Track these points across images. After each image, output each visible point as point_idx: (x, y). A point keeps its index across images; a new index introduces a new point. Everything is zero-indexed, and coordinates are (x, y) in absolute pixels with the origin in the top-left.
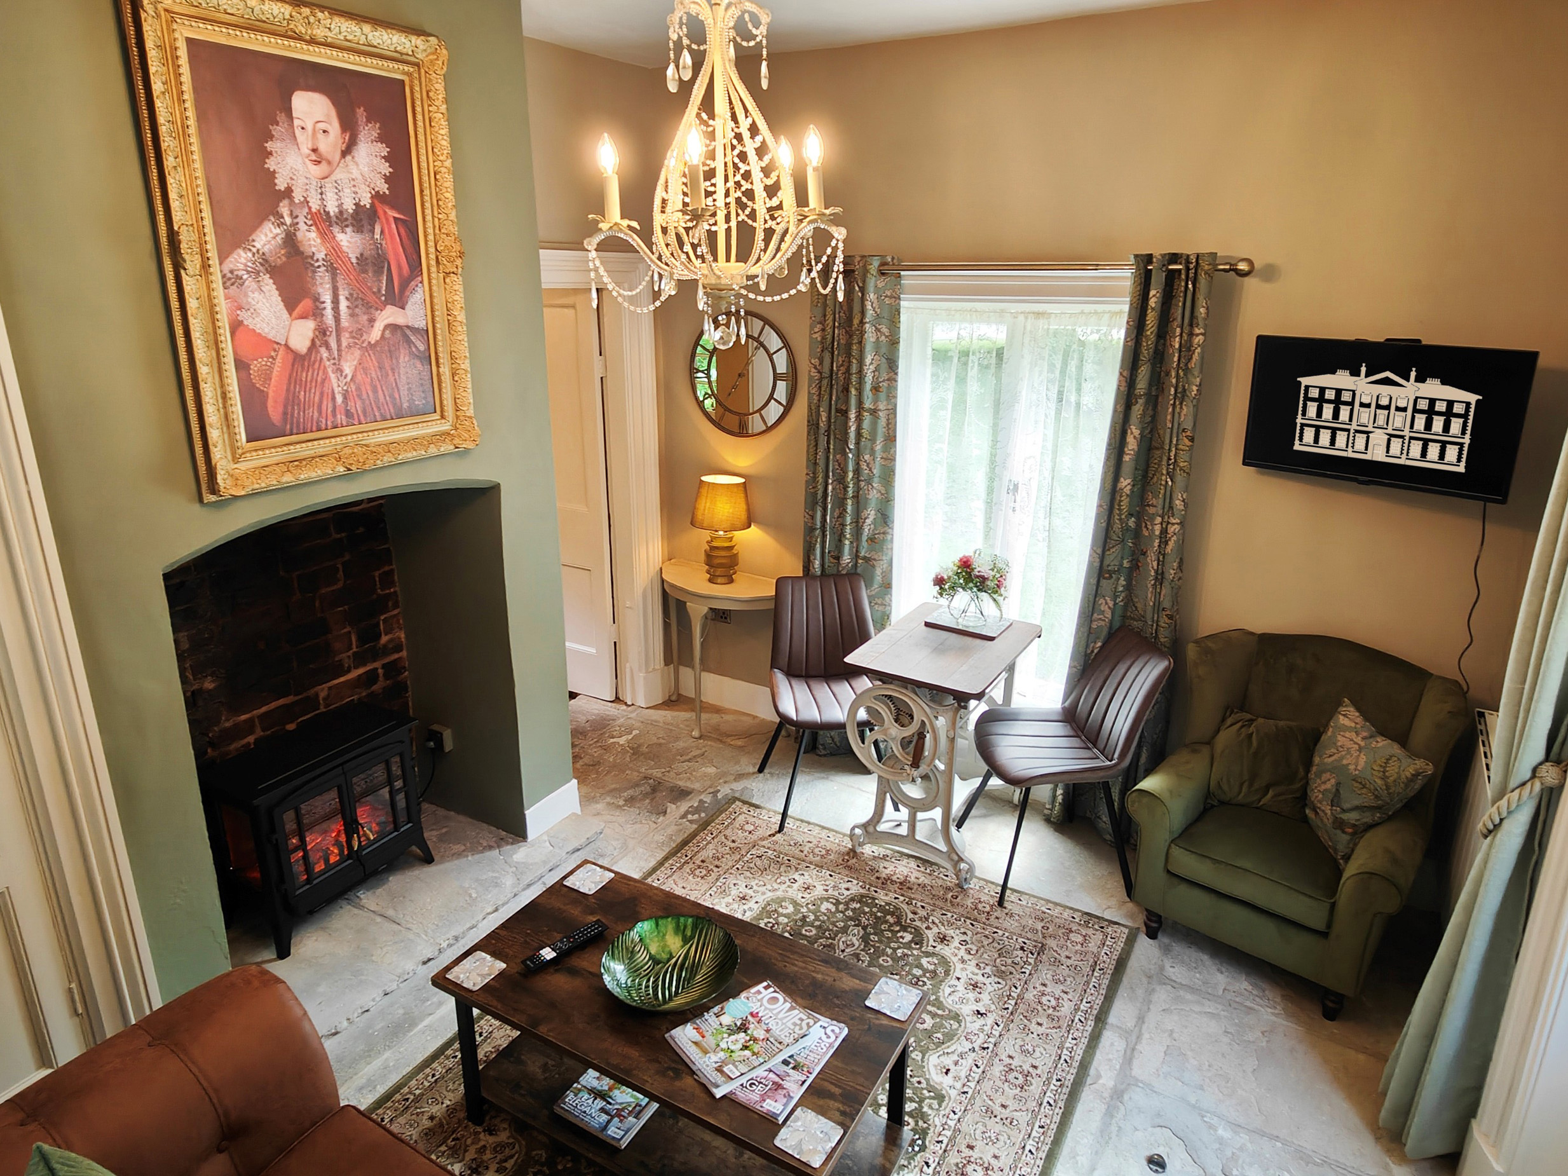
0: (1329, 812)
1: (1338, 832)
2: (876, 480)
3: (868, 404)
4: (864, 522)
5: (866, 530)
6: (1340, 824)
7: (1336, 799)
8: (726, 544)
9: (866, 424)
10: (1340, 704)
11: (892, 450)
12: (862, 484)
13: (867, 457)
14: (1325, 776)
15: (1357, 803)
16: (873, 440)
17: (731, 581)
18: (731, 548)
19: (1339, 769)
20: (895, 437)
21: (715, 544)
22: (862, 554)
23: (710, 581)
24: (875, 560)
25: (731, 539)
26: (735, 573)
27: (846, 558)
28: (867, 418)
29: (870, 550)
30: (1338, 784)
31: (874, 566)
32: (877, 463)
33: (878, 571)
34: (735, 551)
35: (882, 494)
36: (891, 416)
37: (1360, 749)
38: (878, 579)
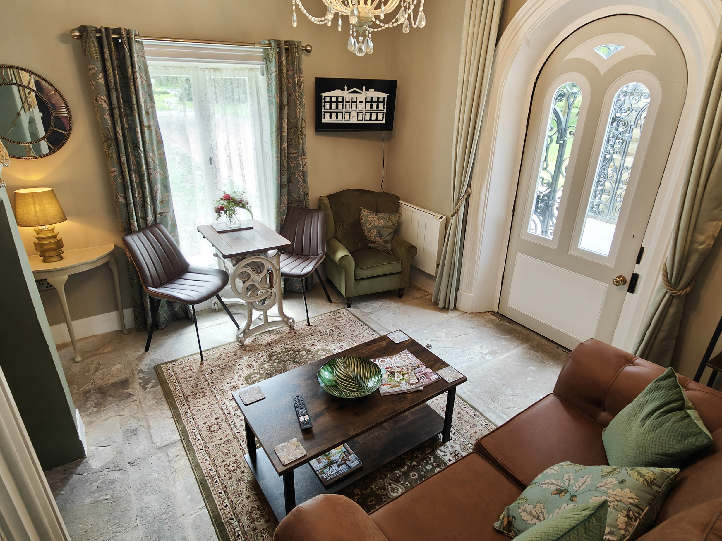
0: (381, 240)
1: (387, 244)
2: (158, 167)
3: (145, 123)
4: (156, 193)
5: (158, 197)
6: (386, 242)
7: (380, 235)
8: (52, 234)
9: (147, 135)
10: (360, 210)
11: (162, 148)
12: (151, 171)
13: (151, 154)
14: (372, 231)
15: (388, 233)
16: (152, 144)
17: (62, 258)
18: (55, 237)
19: (375, 227)
20: (162, 140)
21: (41, 236)
22: (158, 212)
23: (44, 261)
24: (166, 213)
25: (53, 230)
26: (63, 252)
27: (150, 217)
28: (146, 130)
29: (162, 208)
30: (378, 231)
31: (166, 216)
32: (156, 157)
33: (169, 219)
34: (58, 238)
35: (162, 175)
36: (158, 129)
37: (378, 218)
38: (170, 223)
